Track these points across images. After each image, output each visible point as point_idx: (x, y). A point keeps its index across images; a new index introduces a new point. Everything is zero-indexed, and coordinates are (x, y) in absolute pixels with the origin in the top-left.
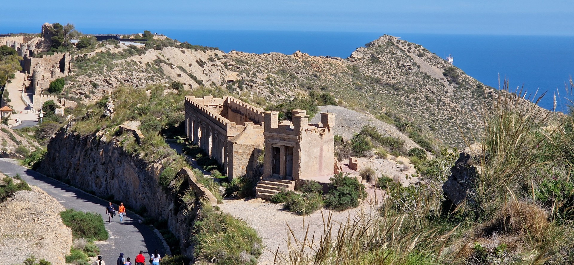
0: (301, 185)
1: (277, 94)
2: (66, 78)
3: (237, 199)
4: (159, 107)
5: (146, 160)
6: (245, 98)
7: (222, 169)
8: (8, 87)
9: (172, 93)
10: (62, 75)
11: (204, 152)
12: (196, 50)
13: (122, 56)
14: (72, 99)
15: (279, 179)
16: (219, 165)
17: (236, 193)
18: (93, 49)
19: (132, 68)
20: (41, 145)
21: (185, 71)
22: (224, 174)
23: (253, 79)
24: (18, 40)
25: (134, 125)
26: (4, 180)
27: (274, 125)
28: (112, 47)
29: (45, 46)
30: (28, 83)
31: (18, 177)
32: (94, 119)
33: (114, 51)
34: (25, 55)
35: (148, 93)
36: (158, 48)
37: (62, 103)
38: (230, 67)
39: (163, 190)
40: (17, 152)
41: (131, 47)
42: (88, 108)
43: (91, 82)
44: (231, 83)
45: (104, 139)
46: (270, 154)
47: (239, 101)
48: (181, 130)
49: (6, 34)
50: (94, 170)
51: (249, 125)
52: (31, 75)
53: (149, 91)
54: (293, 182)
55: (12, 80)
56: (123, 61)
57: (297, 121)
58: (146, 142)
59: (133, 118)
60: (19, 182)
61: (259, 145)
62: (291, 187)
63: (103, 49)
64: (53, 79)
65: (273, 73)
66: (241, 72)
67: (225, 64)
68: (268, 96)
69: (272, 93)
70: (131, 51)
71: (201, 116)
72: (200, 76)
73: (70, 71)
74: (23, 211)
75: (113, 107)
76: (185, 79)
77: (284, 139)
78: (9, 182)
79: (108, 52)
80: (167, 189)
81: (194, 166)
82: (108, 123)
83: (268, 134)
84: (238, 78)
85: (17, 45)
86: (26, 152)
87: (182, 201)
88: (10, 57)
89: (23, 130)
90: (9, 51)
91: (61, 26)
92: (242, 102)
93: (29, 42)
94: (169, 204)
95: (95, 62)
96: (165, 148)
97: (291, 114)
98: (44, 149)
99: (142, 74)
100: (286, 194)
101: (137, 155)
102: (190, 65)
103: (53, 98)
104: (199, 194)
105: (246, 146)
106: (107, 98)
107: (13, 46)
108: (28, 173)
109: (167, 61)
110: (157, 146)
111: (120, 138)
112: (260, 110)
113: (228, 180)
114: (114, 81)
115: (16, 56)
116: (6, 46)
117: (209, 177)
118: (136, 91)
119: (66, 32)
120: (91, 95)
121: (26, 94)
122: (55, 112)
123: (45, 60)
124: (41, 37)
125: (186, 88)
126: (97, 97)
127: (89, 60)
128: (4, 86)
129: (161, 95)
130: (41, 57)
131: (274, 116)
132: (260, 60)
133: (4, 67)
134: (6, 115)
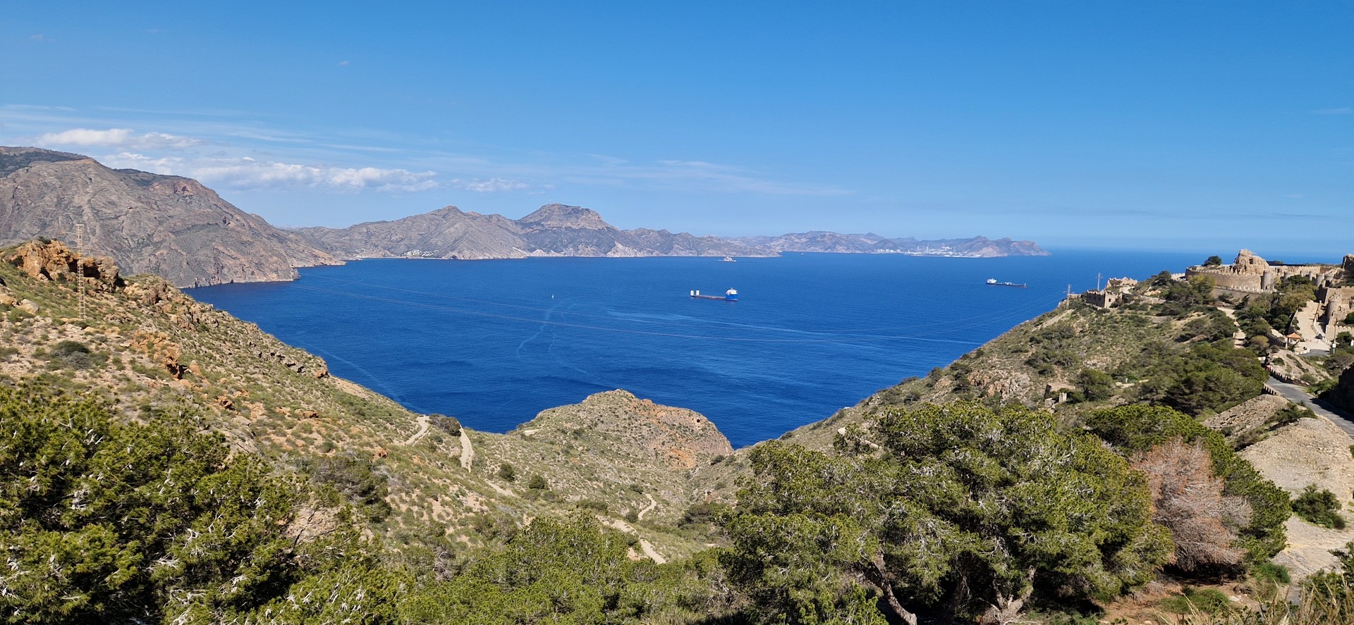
8: (1298, 315)
20: (1330, 375)
24: (1314, 271)
26: (1288, 404)
29: (1344, 278)
30: (1321, 313)
31: (1302, 404)
34: (1321, 285)
40: (1302, 379)
49: (1301, 264)
52: (1325, 305)
55: (1303, 309)
60: (1304, 409)
74: (1307, 438)
78: (1293, 408)
85: (1312, 275)
86: (1313, 381)
88: (1303, 286)
89: (1312, 358)
90: (1303, 280)
93: (1327, 273)
98: (1334, 380)
108: (1314, 401)
115: (1310, 285)
116: (1299, 276)
121: (1318, 323)
122: (1350, 344)
123: (1344, 291)
124: (1342, 267)
128: (1294, 314)
130: (1340, 287)
133: (1295, 295)
134: (1294, 343)
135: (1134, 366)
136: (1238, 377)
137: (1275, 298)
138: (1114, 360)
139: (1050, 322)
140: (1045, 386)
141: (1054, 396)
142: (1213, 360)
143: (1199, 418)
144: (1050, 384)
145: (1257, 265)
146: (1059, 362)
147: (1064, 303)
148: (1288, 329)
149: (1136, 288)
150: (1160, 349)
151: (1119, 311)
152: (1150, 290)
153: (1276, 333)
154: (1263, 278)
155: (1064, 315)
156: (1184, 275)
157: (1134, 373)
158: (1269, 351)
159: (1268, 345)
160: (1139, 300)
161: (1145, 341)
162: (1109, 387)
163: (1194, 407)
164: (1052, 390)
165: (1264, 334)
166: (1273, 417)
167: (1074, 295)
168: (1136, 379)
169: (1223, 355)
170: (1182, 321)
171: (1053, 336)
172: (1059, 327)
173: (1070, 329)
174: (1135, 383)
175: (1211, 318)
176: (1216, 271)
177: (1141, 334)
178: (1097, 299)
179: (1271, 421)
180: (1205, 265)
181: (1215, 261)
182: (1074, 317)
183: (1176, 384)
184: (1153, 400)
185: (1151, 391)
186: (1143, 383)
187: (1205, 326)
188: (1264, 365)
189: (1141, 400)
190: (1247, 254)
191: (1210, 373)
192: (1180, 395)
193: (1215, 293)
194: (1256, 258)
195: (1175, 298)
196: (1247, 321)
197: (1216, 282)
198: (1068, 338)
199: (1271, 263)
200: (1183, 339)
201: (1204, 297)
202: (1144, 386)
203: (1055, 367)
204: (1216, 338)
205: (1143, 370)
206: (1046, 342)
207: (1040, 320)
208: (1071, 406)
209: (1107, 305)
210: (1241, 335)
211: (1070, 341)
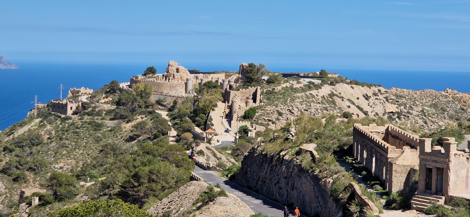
0: (450, 200)
1: (430, 123)
2: (257, 108)
3: (395, 210)
4: (332, 133)
5: (320, 176)
6: (403, 127)
7: (383, 185)
8: (212, 114)
9: (343, 122)
10: (254, 105)
11: (369, 171)
12: (363, 86)
13: (303, 90)
14: (262, 124)
15: (431, 194)
16: (381, 181)
17: (394, 205)
18: (279, 84)
19: (311, 100)
20: (236, 161)
21: (353, 103)
22: (384, 188)
23: (410, 111)
24: (221, 77)
25: (311, 147)
26: (208, 187)
27: (428, 149)
28: (295, 82)
29: (241, 82)
30: (227, 111)
31: (218, 186)
32: (279, 141)
33: (296, 86)
34: (226, 89)
35: (324, 121)
36: (332, 84)
37: (254, 128)
38: (391, 101)
39: (333, 200)
40: (217, 166)
41: (310, 83)
42: (274, 132)
43: (277, 111)
44: (391, 114)
45: (287, 157)
46: (424, 173)
47: (398, 129)
48: (350, 151)
49: (212, 72)
50: (278, 182)
51: (407, 149)
52: (230, 105)
53: (324, 119)
54: (444, 198)
55: (215, 109)
56: (303, 94)
57: (447, 147)
58: (320, 161)
59: (311, 141)
60: (219, 190)
61: (415, 166)
62: (442, 201)
63: (288, 85)
64: (248, 108)
65: (427, 106)
66: (400, 105)
67: (386, 98)
68: (422, 126)
69: (426, 123)
70: (310, 86)
71: (366, 141)
72: (366, 108)
73: (261, 102)
74: (222, 213)
75: (295, 131)
76: (353, 110)
77: (436, 162)
78: (211, 190)
79: (291, 86)
80: (337, 200)
81: (360, 181)
82: (290, 145)
83: (422, 157)
84: (397, 110)
85: (220, 81)
86: (225, 167)
87: (349, 210)
88: (214, 90)
89: (223, 148)
90: (214, 85)
91: (255, 66)
92: (400, 130)
93: (230, 78)
94: (338, 212)
95: (281, 94)
96: (336, 166)
97: (442, 140)
98: (239, 164)
99: (318, 105)
100: (437, 208)
101: (313, 171)
102: (358, 98)
103: (247, 123)
104: (363, 204)
105: (404, 166)
106: (290, 124)
107: (217, 81)
108: (226, 183)
109: (339, 95)
110: (329, 164)
111: (300, 158)
112: (416, 137)
113: (388, 194)
114: (295, 111)
115: (219, 89)
116: (211, 81)
117: (372, 191)
118: (313, 119)
119: (258, 70)
120: (277, 122)
121: (226, 120)
122: (248, 135)
123: (242, 92)
124: (239, 74)
125: (354, 117)
126: (282, 123)
127: (275, 93)
128: (209, 113)
129: (333, 122)
130: (238, 90)
131: (428, 142)
132: (415, 96)
133: (209, 98)
134: (210, 137)
135: (94, 166)
136: (173, 168)
137: (196, 101)
138: (77, 162)
139: (21, 131)
140: (19, 192)
141: (28, 201)
142: (155, 156)
143: (146, 206)
144: (23, 190)
145: (182, 73)
146: (30, 168)
147: (32, 112)
148: (206, 126)
149: (93, 97)
150: (114, 149)
151: (80, 117)
152: (104, 98)
153: (198, 130)
154: (186, 84)
155: (33, 124)
156: (129, 83)
157: (94, 172)
158: (194, 145)
159: (192, 140)
160: (95, 107)
161: (102, 143)
162: (74, 187)
163: (142, 197)
164: (25, 195)
165: (189, 131)
166: (198, 199)
167: (41, 105)
168: (96, 178)
169: (161, 150)
170: (130, 124)
171: (24, 144)
172: (29, 135)
173: (38, 137)
174: (96, 181)
175: (151, 120)
176: (152, 79)
177: (98, 137)
178: (61, 107)
179: (197, 203)
180: (145, 75)
181: (151, 71)
182: (41, 126)
183: (127, 179)
184: (110, 195)
185: (108, 187)
186: (102, 181)
187: (147, 127)
188: (190, 157)
189: (101, 196)
190: (174, 64)
191: (152, 167)
192: (131, 188)
193: (153, 99)
194: (181, 68)
195: (123, 104)
196: (177, 121)
197: (153, 89)
198: (37, 145)
199: (192, 72)
200: (131, 139)
201: (145, 102)
202: (103, 183)
203: (27, 173)
204: (156, 137)
205: (102, 169)
206: (18, 151)
207: (12, 130)
208: (42, 208)
209: (69, 112)
210: (173, 133)
211: (39, 148)
